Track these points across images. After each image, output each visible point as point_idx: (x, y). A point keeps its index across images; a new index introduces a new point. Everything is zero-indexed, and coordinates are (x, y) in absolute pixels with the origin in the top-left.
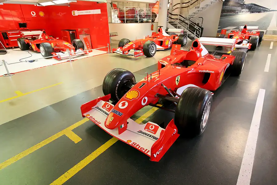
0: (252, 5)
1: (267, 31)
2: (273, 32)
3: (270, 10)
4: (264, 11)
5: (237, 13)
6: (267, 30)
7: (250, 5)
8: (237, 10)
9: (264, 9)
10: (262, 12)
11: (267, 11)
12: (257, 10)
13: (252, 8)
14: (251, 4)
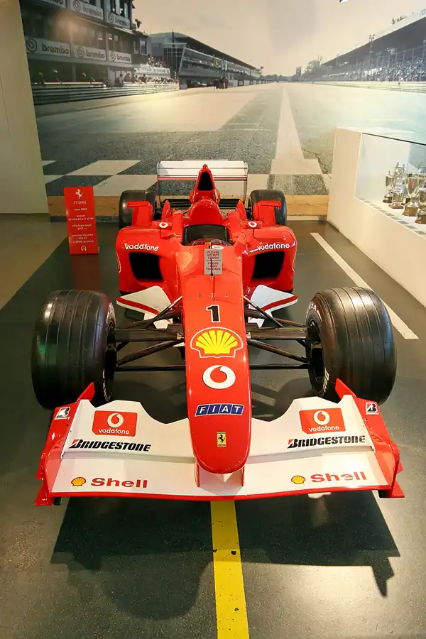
0: (178, 45)
1: (271, 176)
2: (297, 183)
3: (265, 74)
4: (242, 78)
5: (118, 84)
6: (272, 172)
7: (168, 44)
8: (115, 69)
9: (236, 68)
10: (232, 85)
11: (251, 79)
12: (209, 72)
13: (184, 58)
14: (176, 38)
